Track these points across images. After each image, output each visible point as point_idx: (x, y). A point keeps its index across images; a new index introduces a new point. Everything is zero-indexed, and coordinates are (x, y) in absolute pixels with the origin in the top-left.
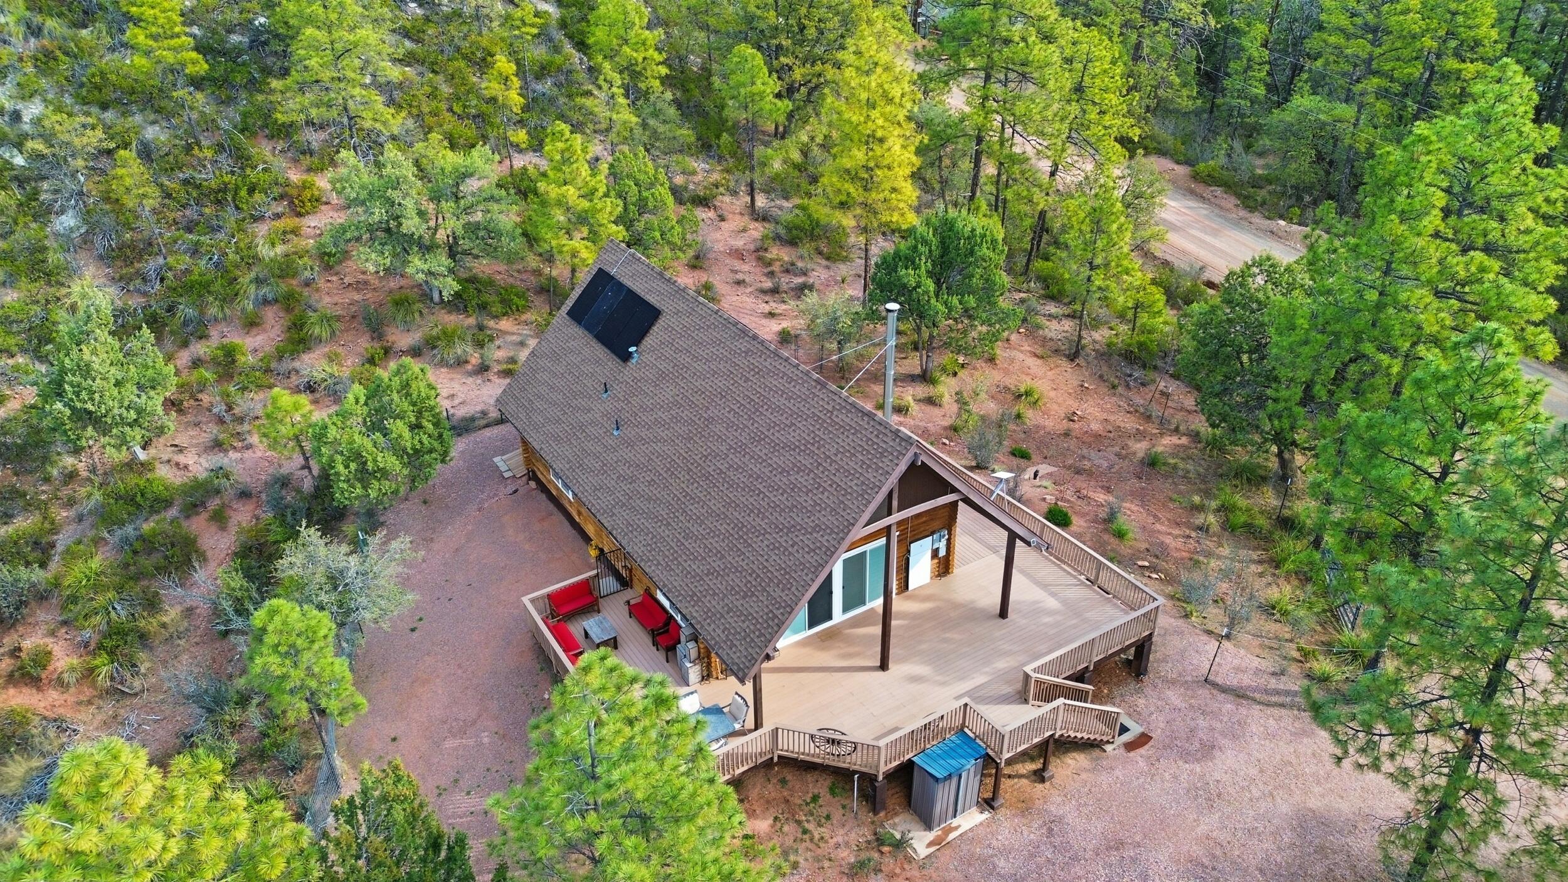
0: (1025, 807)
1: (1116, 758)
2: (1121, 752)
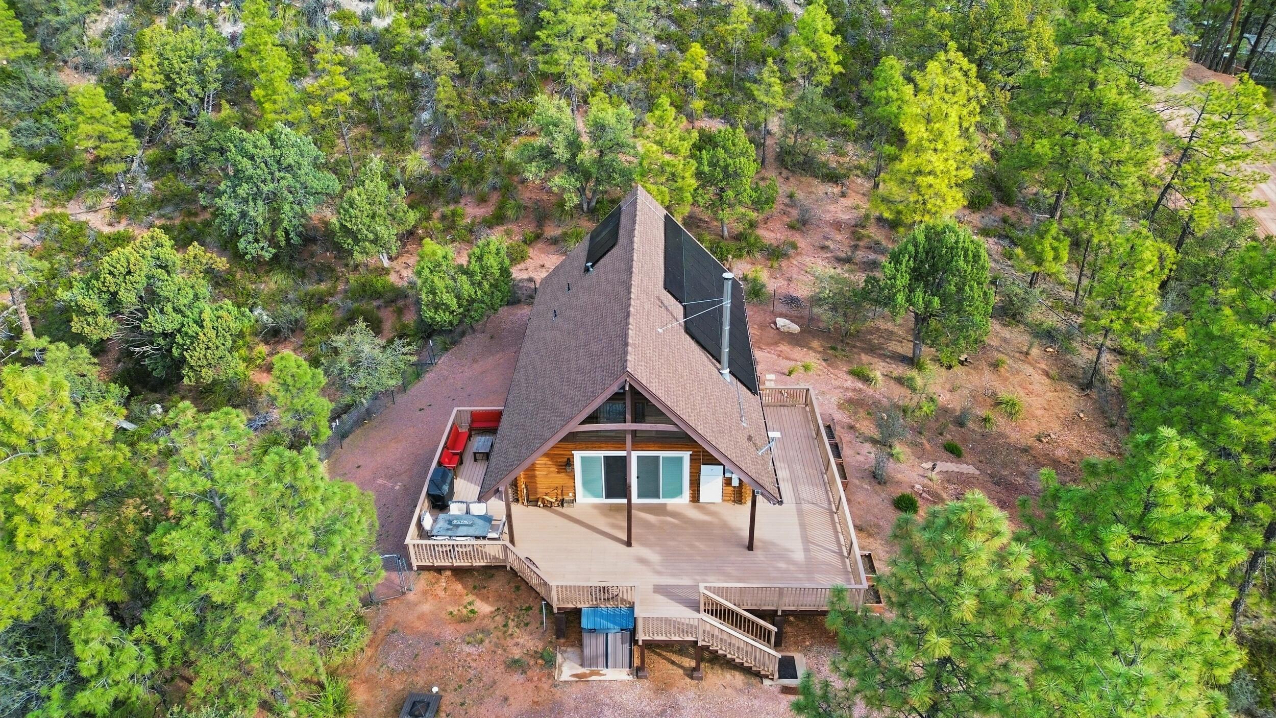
0: (663, 687)
1: (766, 692)
2: (776, 690)
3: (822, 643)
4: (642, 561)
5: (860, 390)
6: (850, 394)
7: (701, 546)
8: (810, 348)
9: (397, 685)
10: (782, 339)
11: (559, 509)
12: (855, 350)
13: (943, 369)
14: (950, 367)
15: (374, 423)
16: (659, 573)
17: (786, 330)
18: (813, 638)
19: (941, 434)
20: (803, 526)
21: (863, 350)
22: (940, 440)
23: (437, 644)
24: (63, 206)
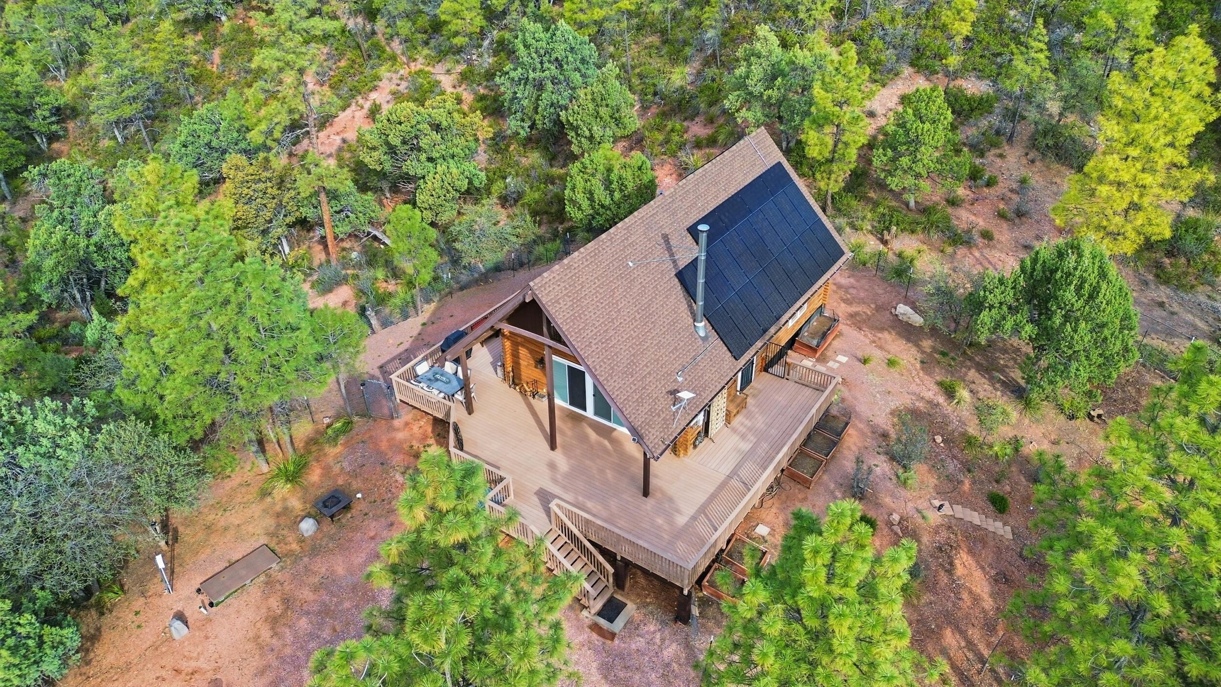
1: (578, 619)
2: (587, 622)
3: (659, 606)
4: (552, 466)
5: (938, 405)
6: (920, 405)
7: (610, 475)
8: (918, 346)
9: (340, 482)
10: (893, 328)
11: (531, 398)
12: (968, 363)
13: (1062, 417)
14: (1072, 417)
15: (487, 287)
16: (555, 481)
17: (905, 319)
18: (657, 598)
19: (997, 482)
20: (713, 497)
21: (979, 368)
22: (994, 488)
23: (382, 464)
24: (434, 66)
